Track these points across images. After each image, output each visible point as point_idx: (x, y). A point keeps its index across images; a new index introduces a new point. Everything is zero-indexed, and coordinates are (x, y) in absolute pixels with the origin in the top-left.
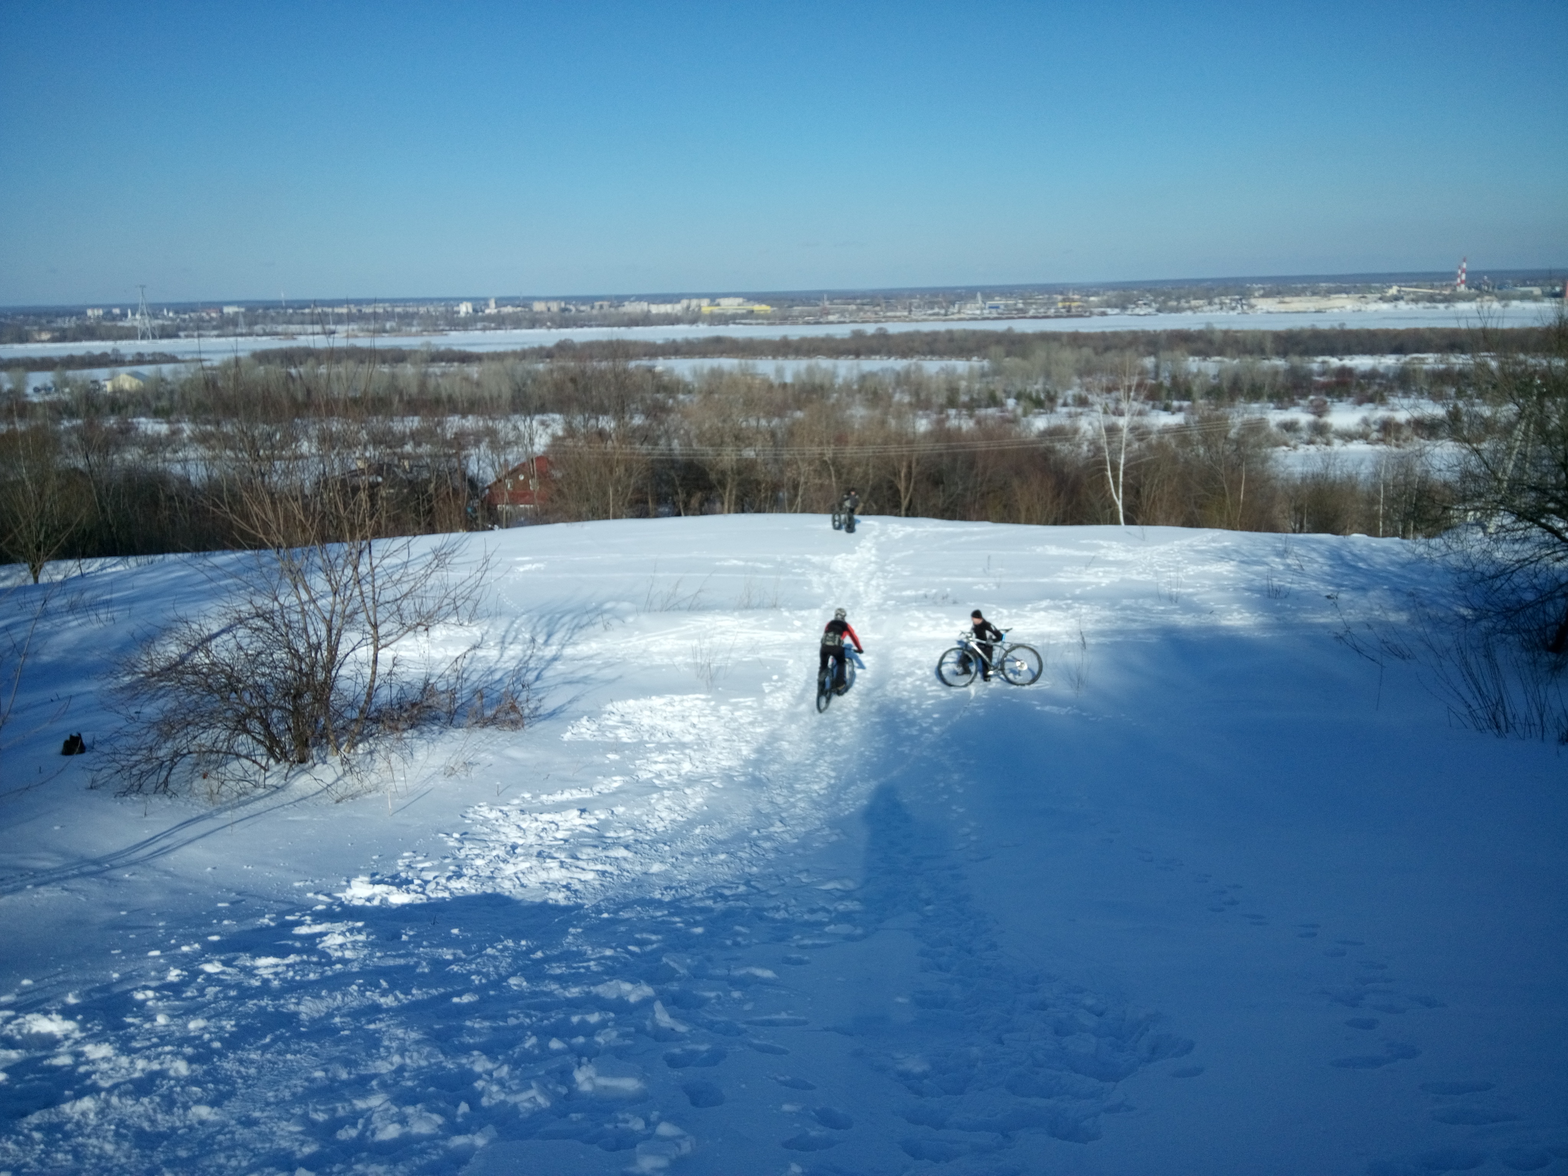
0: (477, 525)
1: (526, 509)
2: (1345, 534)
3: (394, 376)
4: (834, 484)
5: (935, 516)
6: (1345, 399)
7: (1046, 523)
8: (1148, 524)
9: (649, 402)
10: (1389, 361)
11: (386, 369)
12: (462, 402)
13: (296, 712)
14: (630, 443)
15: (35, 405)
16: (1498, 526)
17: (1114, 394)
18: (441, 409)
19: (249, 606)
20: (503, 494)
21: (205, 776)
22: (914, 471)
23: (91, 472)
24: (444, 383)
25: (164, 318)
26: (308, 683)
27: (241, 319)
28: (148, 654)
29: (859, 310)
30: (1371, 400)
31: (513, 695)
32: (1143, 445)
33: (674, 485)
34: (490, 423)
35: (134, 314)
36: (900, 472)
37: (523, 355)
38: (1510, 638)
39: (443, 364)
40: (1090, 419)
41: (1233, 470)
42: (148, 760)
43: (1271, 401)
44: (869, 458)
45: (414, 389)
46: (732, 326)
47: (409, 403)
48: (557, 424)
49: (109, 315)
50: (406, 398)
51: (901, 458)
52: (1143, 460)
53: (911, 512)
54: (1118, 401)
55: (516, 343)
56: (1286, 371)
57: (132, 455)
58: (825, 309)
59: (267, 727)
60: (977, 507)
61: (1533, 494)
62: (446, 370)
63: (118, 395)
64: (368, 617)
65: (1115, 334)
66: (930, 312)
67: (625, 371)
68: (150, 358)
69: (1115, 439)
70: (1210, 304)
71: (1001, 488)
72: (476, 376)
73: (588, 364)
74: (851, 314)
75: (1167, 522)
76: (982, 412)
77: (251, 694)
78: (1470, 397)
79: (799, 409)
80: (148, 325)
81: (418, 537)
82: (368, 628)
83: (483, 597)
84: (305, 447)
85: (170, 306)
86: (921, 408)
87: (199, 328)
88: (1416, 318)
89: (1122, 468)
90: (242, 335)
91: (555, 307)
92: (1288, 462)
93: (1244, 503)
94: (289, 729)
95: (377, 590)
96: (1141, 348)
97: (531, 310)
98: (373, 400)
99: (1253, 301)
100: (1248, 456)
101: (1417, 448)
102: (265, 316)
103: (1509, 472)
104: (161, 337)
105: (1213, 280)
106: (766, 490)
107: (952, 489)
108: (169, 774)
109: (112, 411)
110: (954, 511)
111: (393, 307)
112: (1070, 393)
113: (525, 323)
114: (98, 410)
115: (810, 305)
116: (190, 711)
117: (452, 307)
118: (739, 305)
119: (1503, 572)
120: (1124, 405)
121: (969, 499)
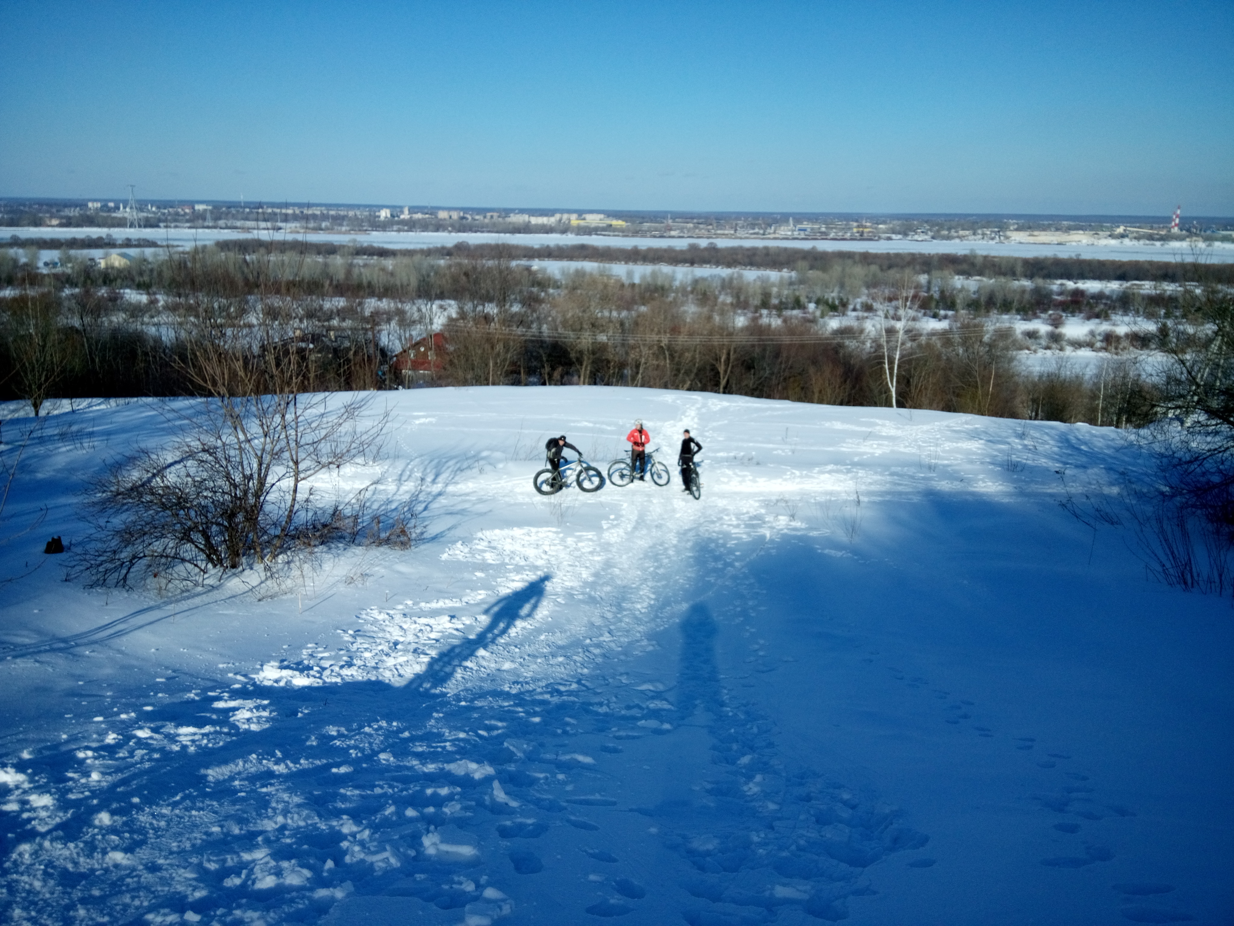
0: (385, 385)
1: (424, 375)
2: (1070, 423)
3: (326, 265)
4: (668, 366)
5: (746, 394)
6: (1077, 314)
7: (834, 403)
8: (915, 407)
9: (525, 293)
10: (1114, 286)
11: (320, 259)
12: (379, 287)
13: (232, 529)
14: (509, 326)
15: (44, 276)
16: (1195, 422)
17: (894, 303)
18: (361, 293)
19: (198, 443)
20: (407, 362)
21: (156, 575)
22: (732, 357)
23: (84, 330)
24: (366, 273)
25: (148, 211)
26: (241, 506)
27: (208, 215)
28: (116, 477)
29: (695, 228)
30: (1097, 316)
31: (404, 522)
32: (915, 344)
33: (541, 361)
34: (400, 306)
35: (125, 208)
36: (720, 358)
37: (428, 253)
38: (1199, 512)
39: (365, 257)
40: (873, 322)
41: (985, 367)
42: (112, 561)
43: (1019, 314)
44: (696, 345)
45: (341, 276)
46: (594, 237)
47: (337, 286)
48: (452, 308)
49: (105, 208)
50: (335, 283)
51: (722, 347)
52: (914, 357)
53: (728, 390)
54: (897, 308)
55: (424, 243)
56: (1031, 290)
57: (118, 318)
58: (668, 226)
59: (207, 538)
60: (780, 388)
61: (1223, 397)
62: (368, 262)
63: (110, 270)
64: (292, 455)
65: (897, 255)
66: (752, 231)
67: (508, 268)
68: (136, 243)
69: (893, 339)
70: (974, 234)
71: (800, 374)
72: (391, 267)
73: (479, 262)
74: (689, 231)
75: (930, 407)
76: (788, 313)
77: (196, 512)
78: (1177, 317)
79: (644, 304)
80: (136, 217)
81: (335, 393)
82: (291, 464)
83: (385, 443)
84: (253, 319)
85: (153, 203)
86: (740, 308)
87: (176, 220)
88: (1137, 252)
89: (896, 362)
90: (208, 227)
91: (455, 215)
92: (1029, 362)
93: (992, 394)
94: (225, 541)
95: (299, 434)
96: (918, 267)
97: (436, 217)
98: (308, 283)
99: (1009, 233)
100: (998, 357)
101: (1133, 356)
102: (227, 214)
103: (1205, 378)
104: (145, 226)
105: (978, 215)
106: (614, 368)
107: (762, 372)
108: (128, 572)
109: (105, 283)
110: (761, 390)
111: (328, 210)
112: (859, 300)
113: (431, 227)
114: (94, 282)
115: (657, 222)
116: (147, 524)
117: (375, 212)
118: (601, 220)
119: (1196, 459)
120: (901, 312)
121: (774, 381)
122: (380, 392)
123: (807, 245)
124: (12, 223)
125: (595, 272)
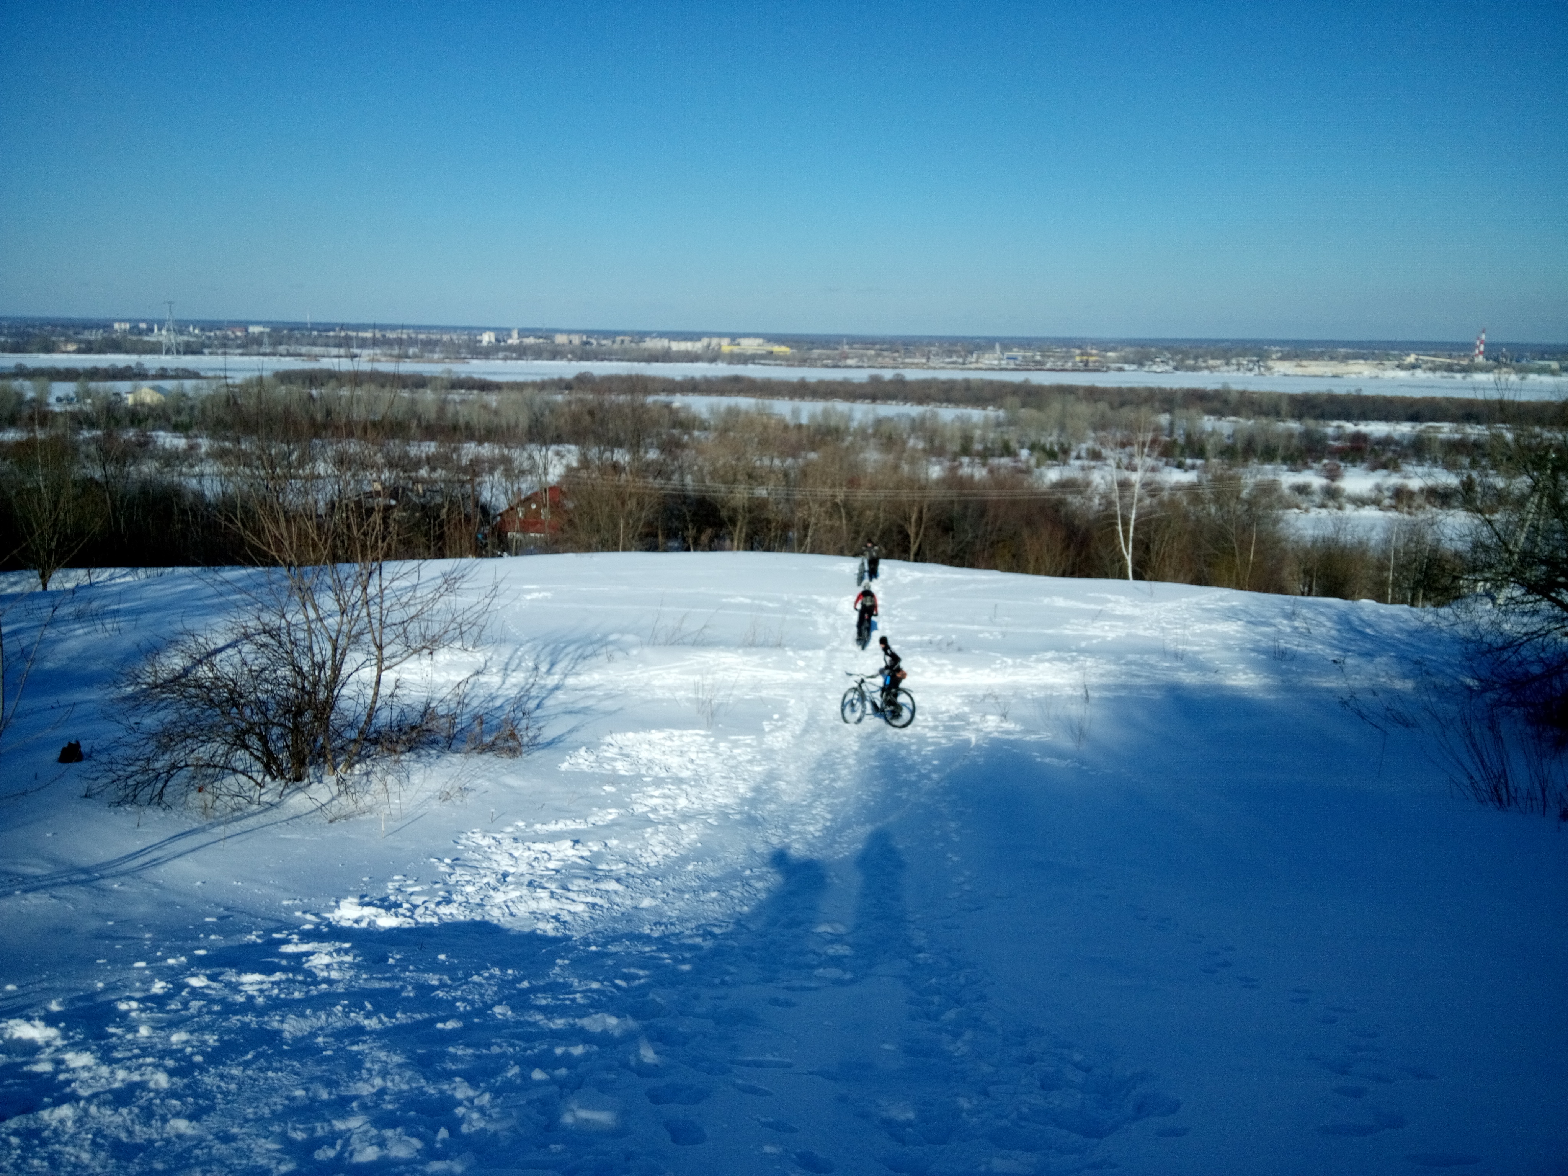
0: (487, 551)
1: (536, 538)
2: (1353, 599)
3: (413, 401)
4: (844, 527)
5: (943, 562)
6: (1358, 464)
7: (1054, 574)
8: (1156, 580)
9: (664, 437)
10: (1404, 429)
11: (406, 394)
12: (479, 429)
13: (296, 730)
14: (644, 477)
15: (55, 415)
16: (1508, 598)
17: (1128, 449)
18: (458, 436)
19: (256, 622)
20: (514, 522)
21: (200, 790)
22: (925, 516)
23: (107, 483)
24: (463, 411)
25: (190, 334)
26: (309, 701)
27: (266, 340)
28: (153, 665)
29: (878, 355)
30: (1385, 466)
31: (513, 723)
32: (1155, 501)
33: (684, 520)
34: (506, 452)
35: (160, 329)
36: (910, 517)
37: (542, 386)
38: (1515, 711)
39: (463, 391)
40: (1102, 473)
41: (1244, 530)
42: (144, 771)
43: (1285, 463)
44: (880, 501)
45: (432, 415)
46: (750, 366)
47: (427, 428)
48: (572, 454)
49: (135, 330)
50: (424, 423)
51: (912, 503)
52: (1155, 516)
53: (920, 557)
54: (1131, 456)
55: (537, 374)
56: (1300, 434)
57: (149, 468)
58: (843, 353)
59: (265, 743)
60: (986, 555)
61: (1544, 568)
62: (465, 397)
63: (139, 408)
64: (374, 638)
65: (1131, 390)
66: (948, 360)
67: (643, 405)
68: (173, 373)
69: (1127, 494)
70: (1227, 364)
71: (1011, 538)
72: (494, 404)
73: (607, 397)
74: (870, 359)
75: (1175, 579)
76: (995, 461)
77: (252, 710)
78: (1484, 468)
79: (814, 450)
80: (173, 341)
81: (429, 561)
82: (373, 649)
83: (489, 623)
84: (321, 468)
85: (196, 324)
86: (934, 455)
87: (225, 345)
88: (1433, 387)
89: (1132, 523)
90: (265, 354)
91: (576, 340)
92: (1299, 524)
93: (1254, 563)
94: (287, 746)
95: (385, 612)
96: (1157, 405)
97: (553, 342)
98: (391, 424)
99: (1270, 363)
100: (1259, 517)
101: (1430, 516)
102: (290, 337)
103: (1521, 544)
104: (185, 353)
105: (1232, 341)
106: (776, 529)
107: (962, 536)
108: (164, 786)
109: (132, 423)
110: (962, 558)
111: (417, 333)
112: (1084, 446)
113: (546, 355)
114: (118, 422)
115: (829, 348)
116: (191, 724)
117: (476, 336)
118: (759, 345)
119: (1510, 644)
120: (1137, 461)
121: (978, 547)
122: (479, 560)
123: (1017, 377)
124: (17, 349)
125: (753, 410)
